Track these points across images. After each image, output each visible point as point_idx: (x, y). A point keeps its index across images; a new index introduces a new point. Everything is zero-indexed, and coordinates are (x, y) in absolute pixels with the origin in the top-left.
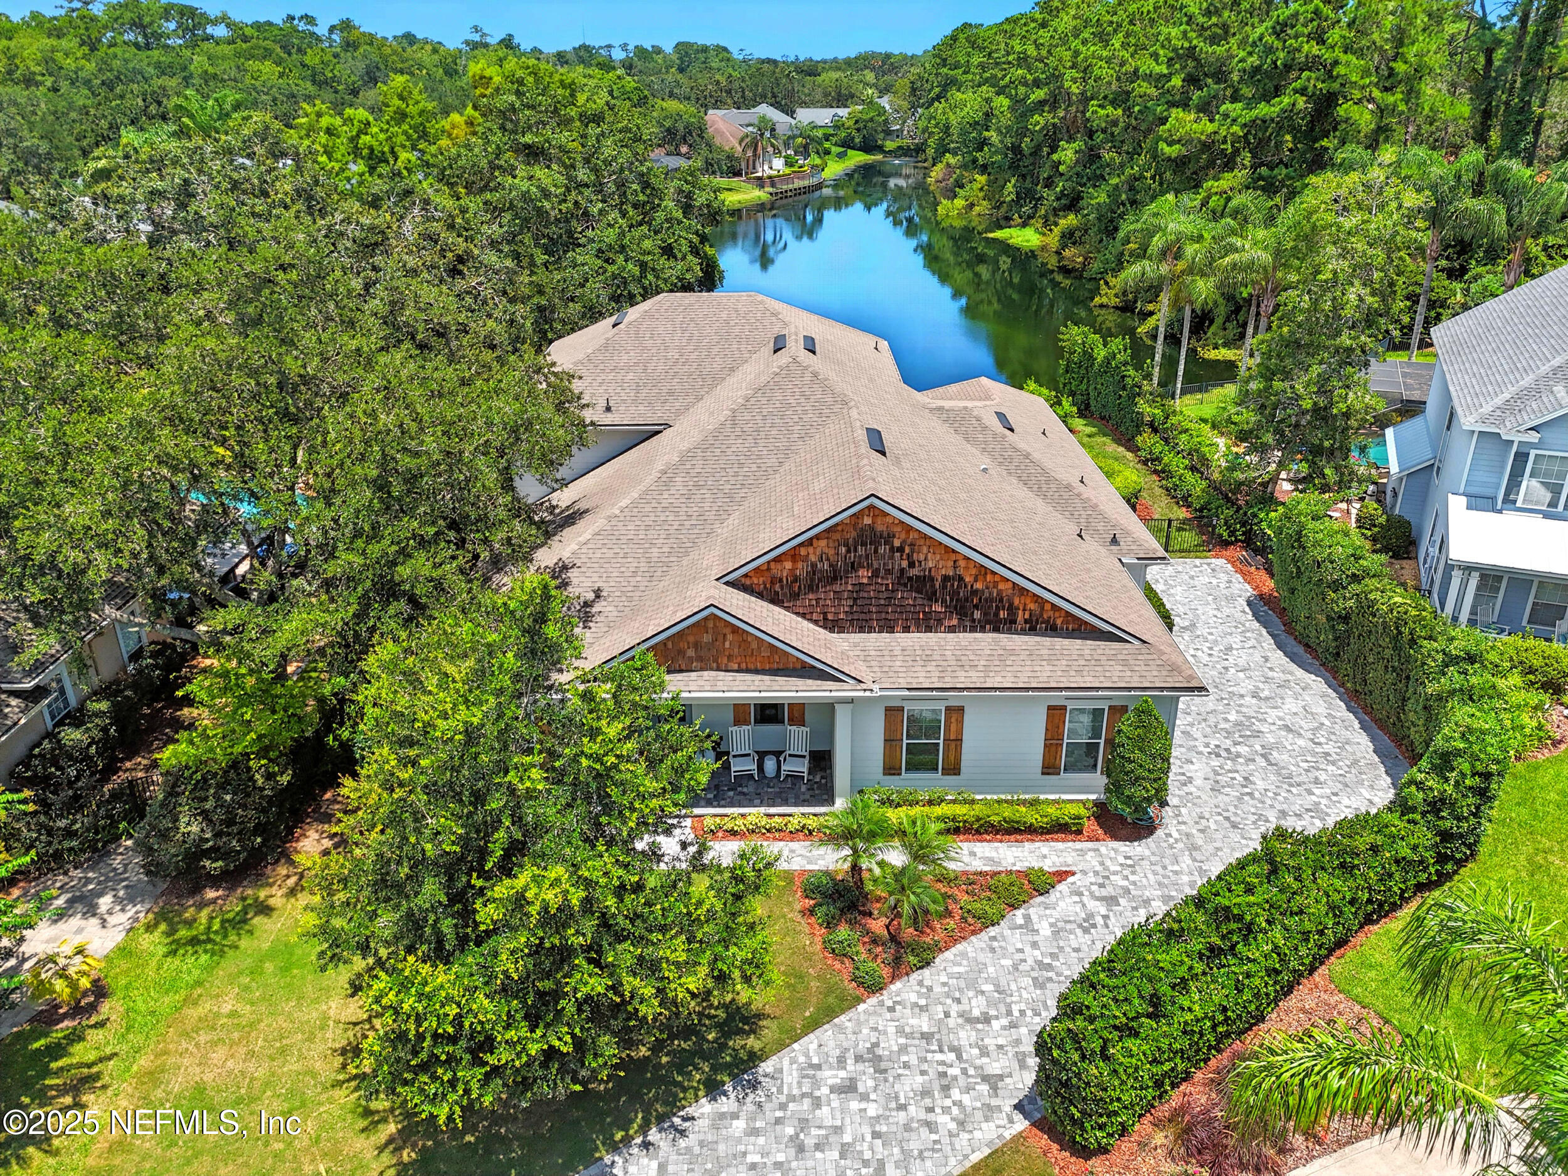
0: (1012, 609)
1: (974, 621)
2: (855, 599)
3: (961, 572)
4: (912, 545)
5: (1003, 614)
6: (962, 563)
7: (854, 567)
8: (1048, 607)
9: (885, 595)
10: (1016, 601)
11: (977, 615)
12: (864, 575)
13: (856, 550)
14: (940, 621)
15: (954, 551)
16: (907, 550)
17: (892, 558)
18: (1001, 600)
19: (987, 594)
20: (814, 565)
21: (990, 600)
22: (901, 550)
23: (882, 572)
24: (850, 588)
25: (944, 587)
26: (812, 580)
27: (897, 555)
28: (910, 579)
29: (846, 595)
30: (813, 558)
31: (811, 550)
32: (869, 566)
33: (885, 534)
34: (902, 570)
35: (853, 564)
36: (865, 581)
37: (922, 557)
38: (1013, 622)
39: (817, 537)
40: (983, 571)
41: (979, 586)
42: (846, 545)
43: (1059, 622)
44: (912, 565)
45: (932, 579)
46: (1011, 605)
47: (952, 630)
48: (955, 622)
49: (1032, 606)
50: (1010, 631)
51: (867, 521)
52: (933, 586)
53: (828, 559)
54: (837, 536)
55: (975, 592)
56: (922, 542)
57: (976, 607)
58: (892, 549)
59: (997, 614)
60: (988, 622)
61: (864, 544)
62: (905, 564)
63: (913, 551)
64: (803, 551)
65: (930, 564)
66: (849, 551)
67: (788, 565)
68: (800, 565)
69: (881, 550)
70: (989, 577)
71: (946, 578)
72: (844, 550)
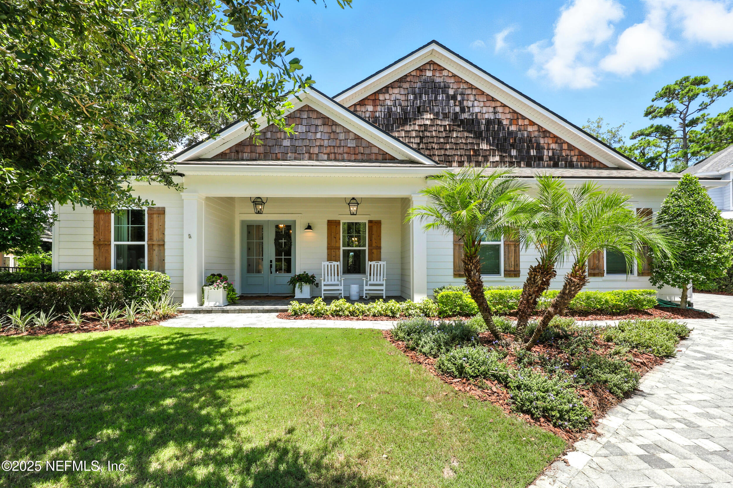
0: (539, 148)
1: (511, 157)
2: (421, 138)
3: (500, 116)
4: (462, 94)
5: (533, 152)
6: (500, 109)
7: (419, 111)
8: (565, 146)
9: (444, 135)
10: (542, 141)
11: (514, 153)
12: (427, 118)
13: (421, 97)
14: (486, 159)
15: (493, 100)
16: (459, 98)
17: (448, 104)
18: (531, 141)
19: (519, 135)
20: (389, 109)
21: (522, 140)
22: (454, 97)
23: (441, 116)
24: (417, 128)
25: (488, 130)
26: (388, 121)
27: (452, 102)
28: (462, 121)
29: (414, 134)
30: (389, 103)
31: (387, 96)
32: (431, 112)
33: (442, 84)
34: (456, 114)
35: (419, 108)
36: (428, 122)
37: (470, 104)
38: (540, 158)
39: (391, 86)
40: (516, 116)
41: (513, 128)
42: (414, 93)
43: (574, 159)
44: (463, 110)
45: (479, 123)
46: (538, 144)
47: (495, 164)
48: (497, 158)
49: (553, 146)
50: (538, 166)
51: (429, 74)
52: (479, 128)
53: (400, 105)
54: (406, 85)
55: (510, 133)
56: (469, 92)
57: (513, 146)
58: (448, 96)
59: (528, 152)
60: (522, 159)
61: (427, 93)
62: (458, 109)
63: (463, 100)
64: (381, 97)
65: (477, 110)
66: (415, 98)
67: (370, 108)
68: (379, 108)
69: (440, 98)
70: (520, 122)
71: (489, 122)
72: (411, 97)
